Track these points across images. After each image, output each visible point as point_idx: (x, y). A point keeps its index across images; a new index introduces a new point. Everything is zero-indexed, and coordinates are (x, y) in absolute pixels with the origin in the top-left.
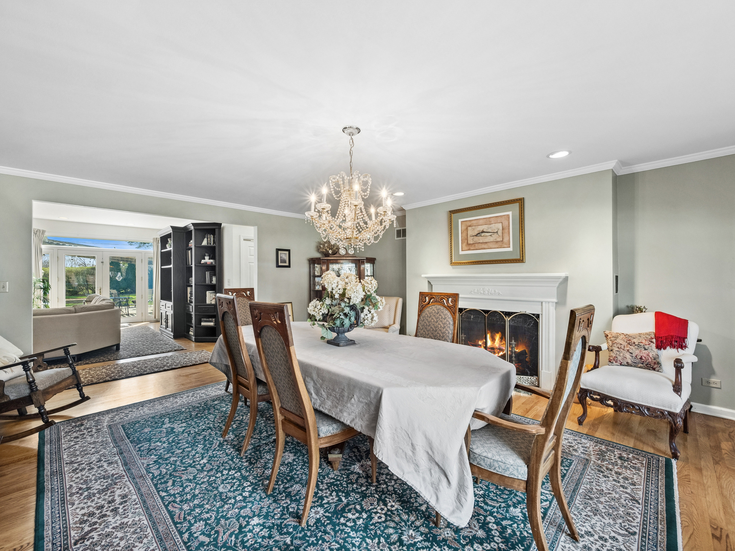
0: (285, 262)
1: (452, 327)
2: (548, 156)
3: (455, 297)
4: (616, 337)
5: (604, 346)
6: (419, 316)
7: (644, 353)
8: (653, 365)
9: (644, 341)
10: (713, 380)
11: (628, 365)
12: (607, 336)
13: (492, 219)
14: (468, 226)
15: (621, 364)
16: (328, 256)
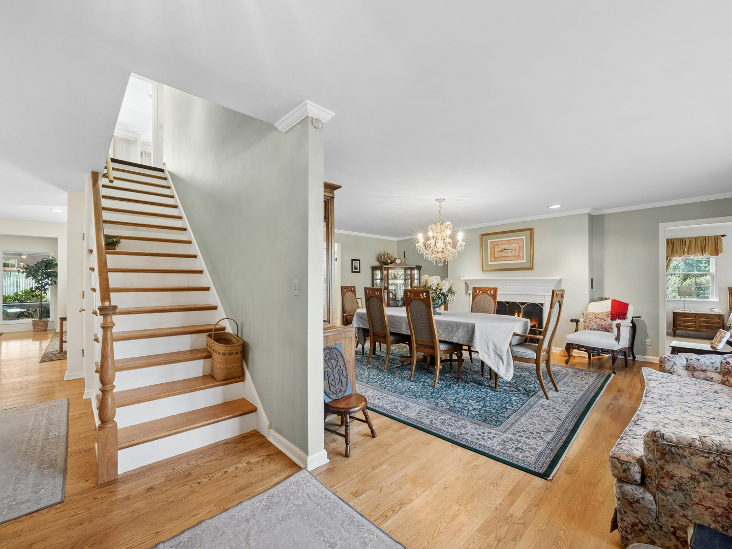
0: (357, 269)
1: (493, 306)
2: (548, 207)
3: (495, 290)
4: (589, 315)
5: (581, 320)
6: (473, 301)
7: (603, 323)
8: (608, 329)
9: (604, 316)
10: (647, 340)
11: (594, 329)
12: (583, 314)
13: (512, 241)
14: (494, 245)
15: (590, 330)
16: (388, 265)
